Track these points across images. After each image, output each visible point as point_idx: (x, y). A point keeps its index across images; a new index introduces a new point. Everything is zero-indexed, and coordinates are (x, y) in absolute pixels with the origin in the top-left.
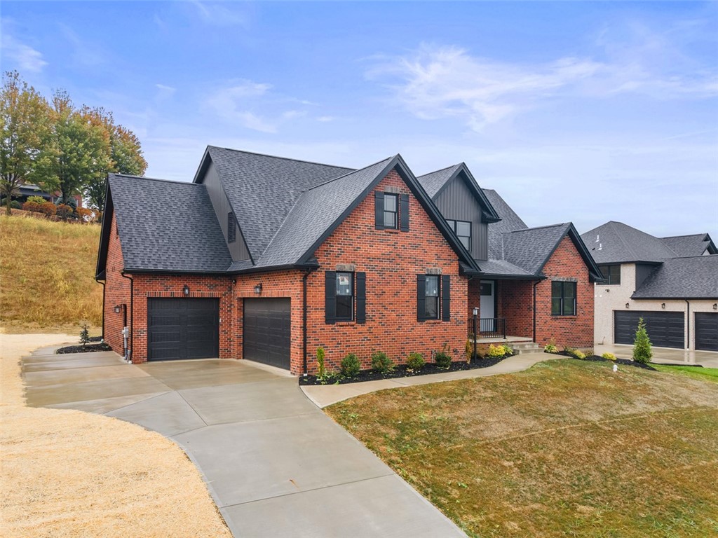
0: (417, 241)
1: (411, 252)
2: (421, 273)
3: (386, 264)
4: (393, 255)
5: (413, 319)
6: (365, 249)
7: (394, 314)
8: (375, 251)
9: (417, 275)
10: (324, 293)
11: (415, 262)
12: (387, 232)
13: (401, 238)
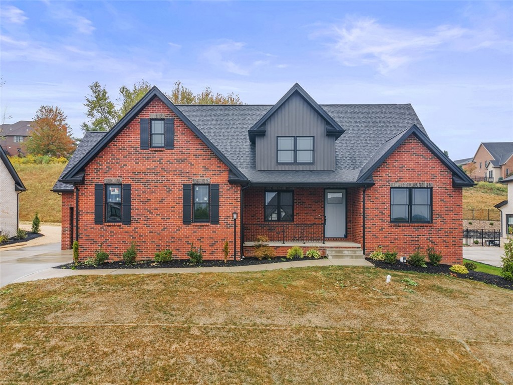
0: (183, 157)
1: (176, 166)
2: (187, 183)
3: (151, 177)
4: (159, 169)
5: (179, 222)
6: (130, 165)
7: (159, 218)
8: (140, 167)
9: (184, 185)
10: (94, 201)
11: (181, 174)
12: (152, 151)
13: (167, 155)
